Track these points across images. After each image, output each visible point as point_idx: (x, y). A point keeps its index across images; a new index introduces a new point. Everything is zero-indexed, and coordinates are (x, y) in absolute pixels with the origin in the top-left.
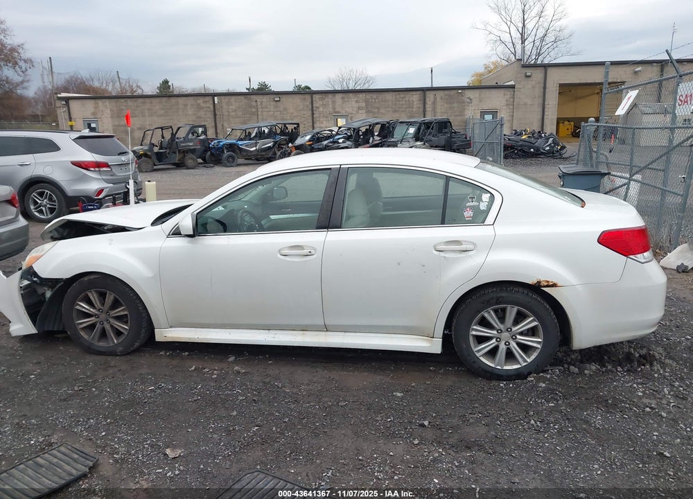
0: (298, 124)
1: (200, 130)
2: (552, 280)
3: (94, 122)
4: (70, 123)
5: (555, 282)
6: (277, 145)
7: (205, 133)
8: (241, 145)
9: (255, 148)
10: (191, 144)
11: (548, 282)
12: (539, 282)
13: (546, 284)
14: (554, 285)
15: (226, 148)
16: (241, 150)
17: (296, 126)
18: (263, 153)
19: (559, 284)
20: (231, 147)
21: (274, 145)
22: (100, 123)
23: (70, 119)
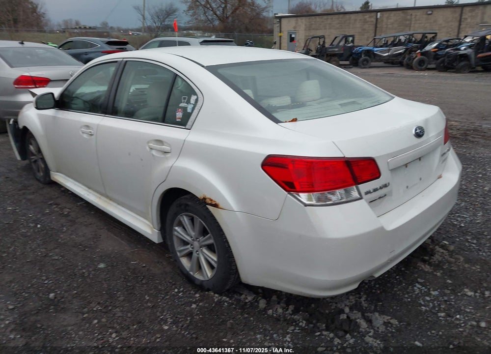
0: (436, 33)
1: (351, 39)
2: (217, 200)
3: (295, 33)
4: (280, 34)
5: (218, 202)
6: (407, 52)
7: (353, 41)
8: (376, 51)
9: (387, 54)
10: (336, 50)
11: (211, 200)
12: (205, 199)
13: (210, 202)
14: (216, 206)
15: (364, 54)
16: (375, 55)
17: (433, 35)
18: (394, 58)
19: (221, 206)
20: (369, 53)
21: (405, 51)
22: (297, 34)
23: (280, 32)
